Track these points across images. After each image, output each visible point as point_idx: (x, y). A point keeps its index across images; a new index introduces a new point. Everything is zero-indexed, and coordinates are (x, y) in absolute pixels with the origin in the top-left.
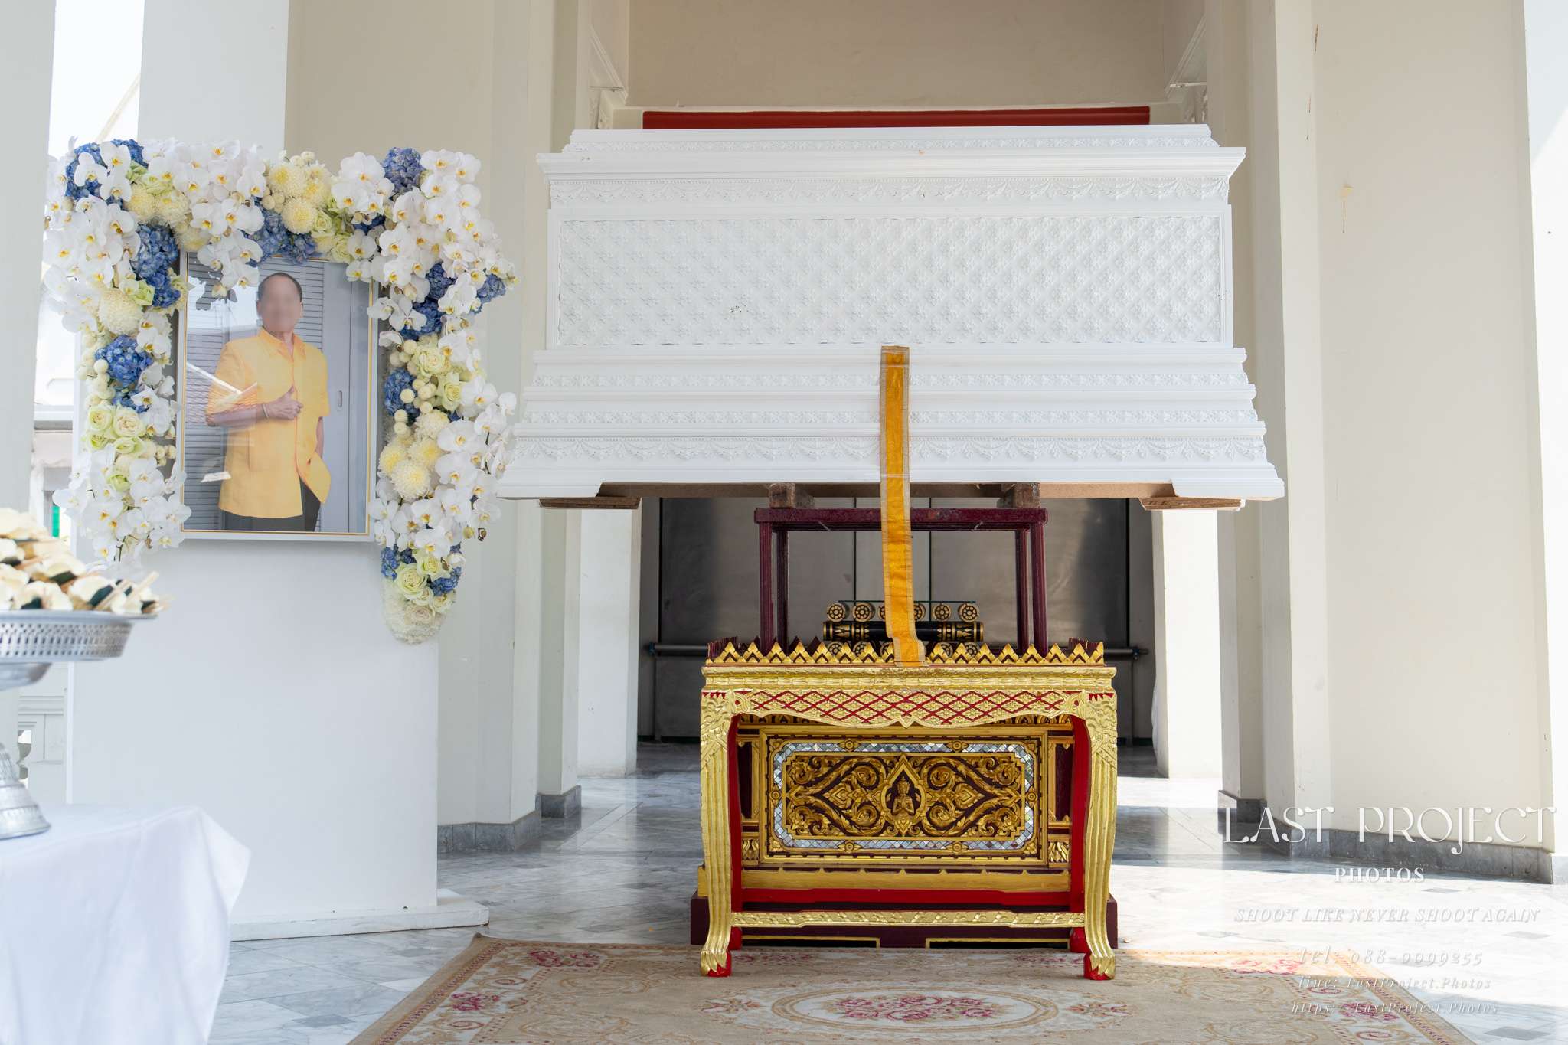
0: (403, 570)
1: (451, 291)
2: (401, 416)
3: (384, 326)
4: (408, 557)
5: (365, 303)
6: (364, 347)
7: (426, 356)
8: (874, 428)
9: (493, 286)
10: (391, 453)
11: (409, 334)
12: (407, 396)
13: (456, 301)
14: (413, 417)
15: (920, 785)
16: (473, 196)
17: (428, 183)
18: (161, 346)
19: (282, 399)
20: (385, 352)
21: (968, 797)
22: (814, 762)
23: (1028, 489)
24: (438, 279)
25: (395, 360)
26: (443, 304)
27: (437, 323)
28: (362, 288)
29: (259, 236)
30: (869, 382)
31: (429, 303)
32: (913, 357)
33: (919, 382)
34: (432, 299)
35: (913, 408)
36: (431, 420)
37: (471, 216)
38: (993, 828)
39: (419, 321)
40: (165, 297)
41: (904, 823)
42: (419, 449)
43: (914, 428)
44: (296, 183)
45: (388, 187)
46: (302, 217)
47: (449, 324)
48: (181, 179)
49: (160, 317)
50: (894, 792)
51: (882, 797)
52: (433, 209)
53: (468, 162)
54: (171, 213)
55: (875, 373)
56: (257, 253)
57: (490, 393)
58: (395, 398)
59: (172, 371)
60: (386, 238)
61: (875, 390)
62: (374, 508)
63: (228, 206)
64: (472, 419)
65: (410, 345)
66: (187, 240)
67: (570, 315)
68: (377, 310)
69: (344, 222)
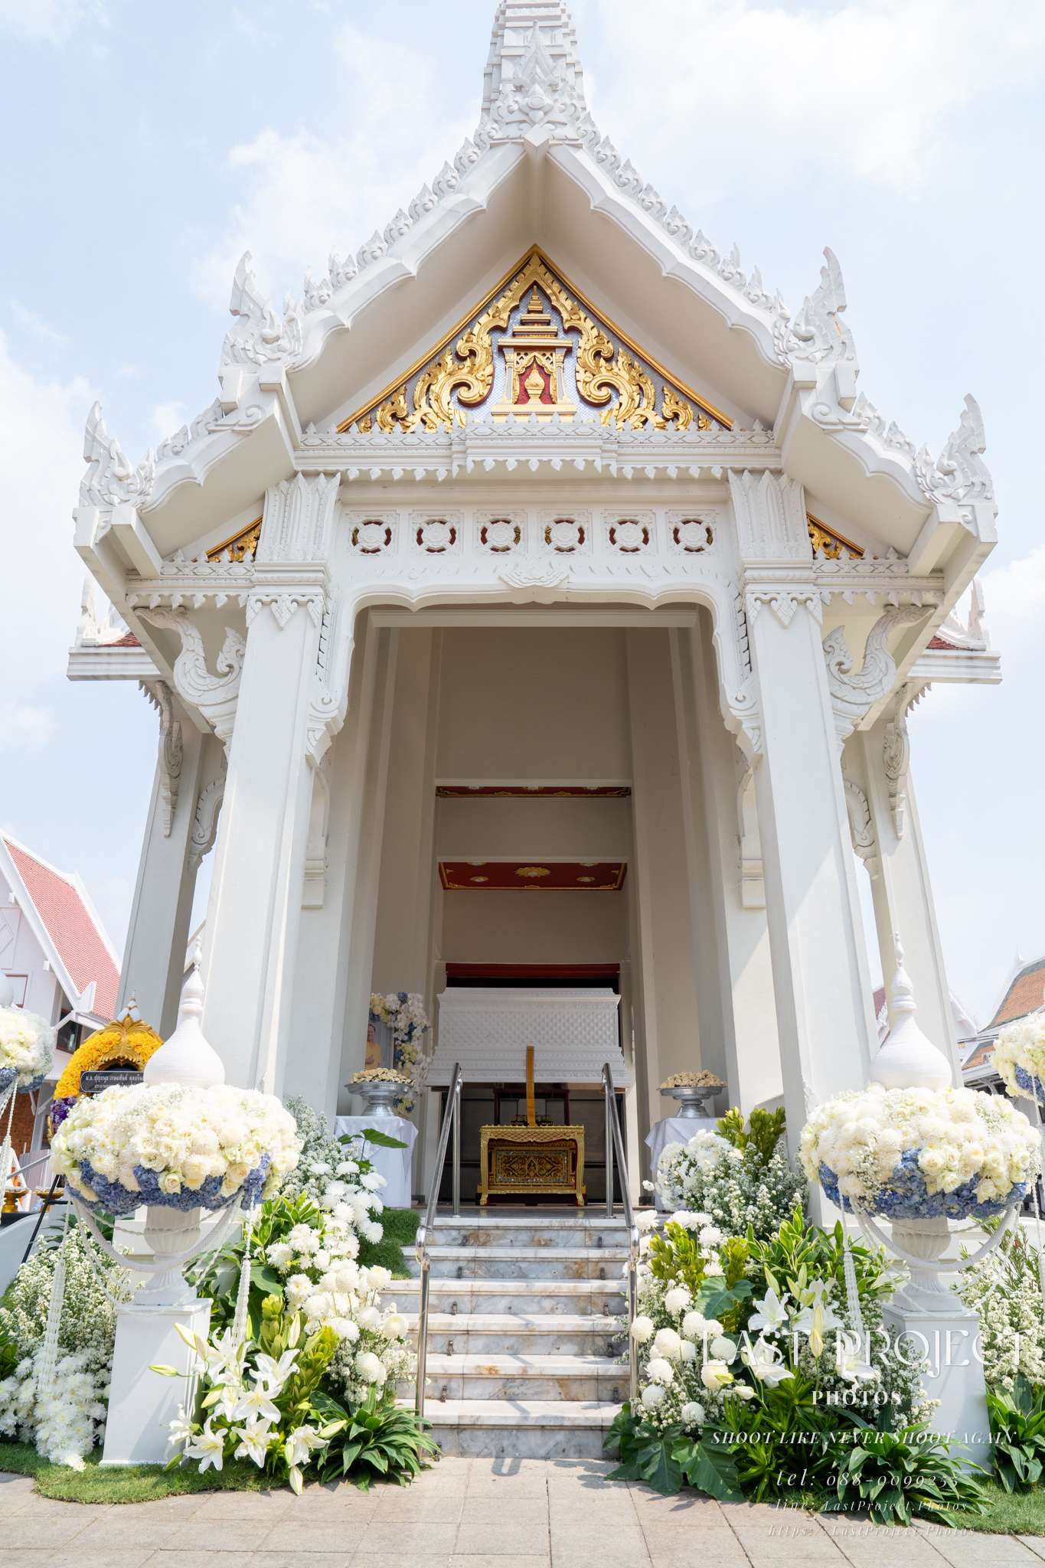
0: (400, 1105)
1: (415, 1031)
2: (400, 1063)
3: (396, 1039)
4: (401, 1101)
5: (391, 1034)
7: (408, 1047)
8: (525, 1068)
9: (425, 1028)
11: (403, 1041)
12: (402, 1058)
13: (417, 1033)
14: (403, 1063)
15: (536, 1164)
16: (420, 1005)
17: (410, 1002)
20: (395, 1046)
21: (549, 1166)
22: (508, 1157)
23: (565, 1084)
24: (411, 1027)
25: (398, 1048)
26: (413, 1034)
27: (410, 1038)
28: (391, 1028)
30: (523, 1056)
31: (409, 1034)
32: (535, 1049)
33: (536, 1054)
34: (409, 1032)
35: (535, 1063)
36: (408, 1065)
37: (419, 1011)
38: (555, 1175)
39: (406, 1038)
41: (532, 1174)
43: (535, 1068)
44: (376, 1002)
45: (399, 1002)
46: (378, 1010)
47: (414, 1038)
50: (529, 1165)
51: (526, 1167)
52: (411, 1009)
53: (418, 997)
55: (525, 1053)
57: (424, 1057)
58: (399, 1059)
60: (399, 1017)
61: (525, 1058)
64: (419, 1064)
65: (403, 1045)
67: (444, 1036)
68: (395, 1035)
69: (389, 1012)
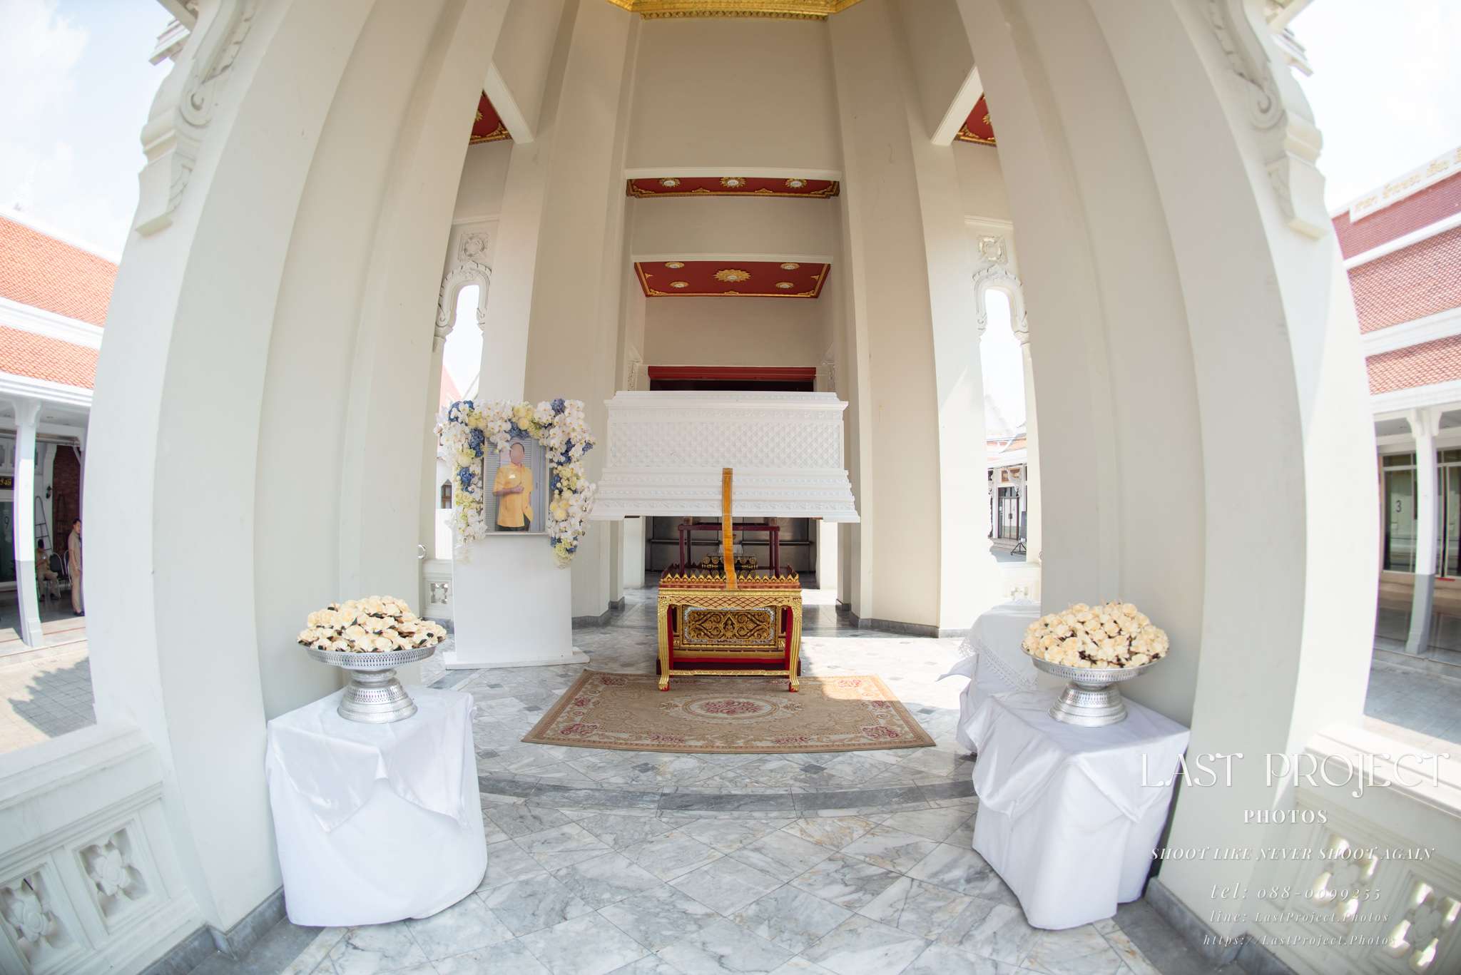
0: (558, 545)
1: (573, 449)
2: (557, 492)
3: (551, 461)
4: (559, 541)
5: (545, 453)
6: (545, 467)
7: (565, 471)
8: (720, 497)
9: (588, 446)
10: (554, 505)
11: (560, 463)
13: (575, 452)
14: (561, 492)
16: (582, 415)
17: (567, 412)
18: (478, 470)
19: (518, 486)
20: (552, 470)
21: (751, 626)
22: (698, 613)
23: (773, 519)
24: (569, 445)
25: (555, 472)
26: (570, 454)
27: (569, 460)
28: (544, 447)
29: (509, 432)
30: (718, 481)
32: (734, 472)
33: (734, 478)
34: (567, 451)
35: (734, 490)
36: (567, 494)
37: (581, 422)
38: (759, 636)
39: (563, 459)
40: (479, 453)
41: (729, 634)
42: (562, 504)
43: (734, 497)
44: (522, 413)
45: (553, 413)
46: (524, 424)
47: (573, 460)
48: (485, 414)
49: (478, 460)
50: (726, 624)
51: (721, 625)
52: (568, 420)
53: (580, 404)
54: (481, 426)
55: (721, 477)
56: (509, 438)
57: (587, 484)
58: (555, 485)
59: (482, 479)
60: (552, 431)
61: (721, 484)
62: (548, 523)
63: (499, 423)
64: (581, 493)
65: (560, 467)
66: (487, 434)
67: (615, 456)
68: (549, 455)
69: (539, 426)
